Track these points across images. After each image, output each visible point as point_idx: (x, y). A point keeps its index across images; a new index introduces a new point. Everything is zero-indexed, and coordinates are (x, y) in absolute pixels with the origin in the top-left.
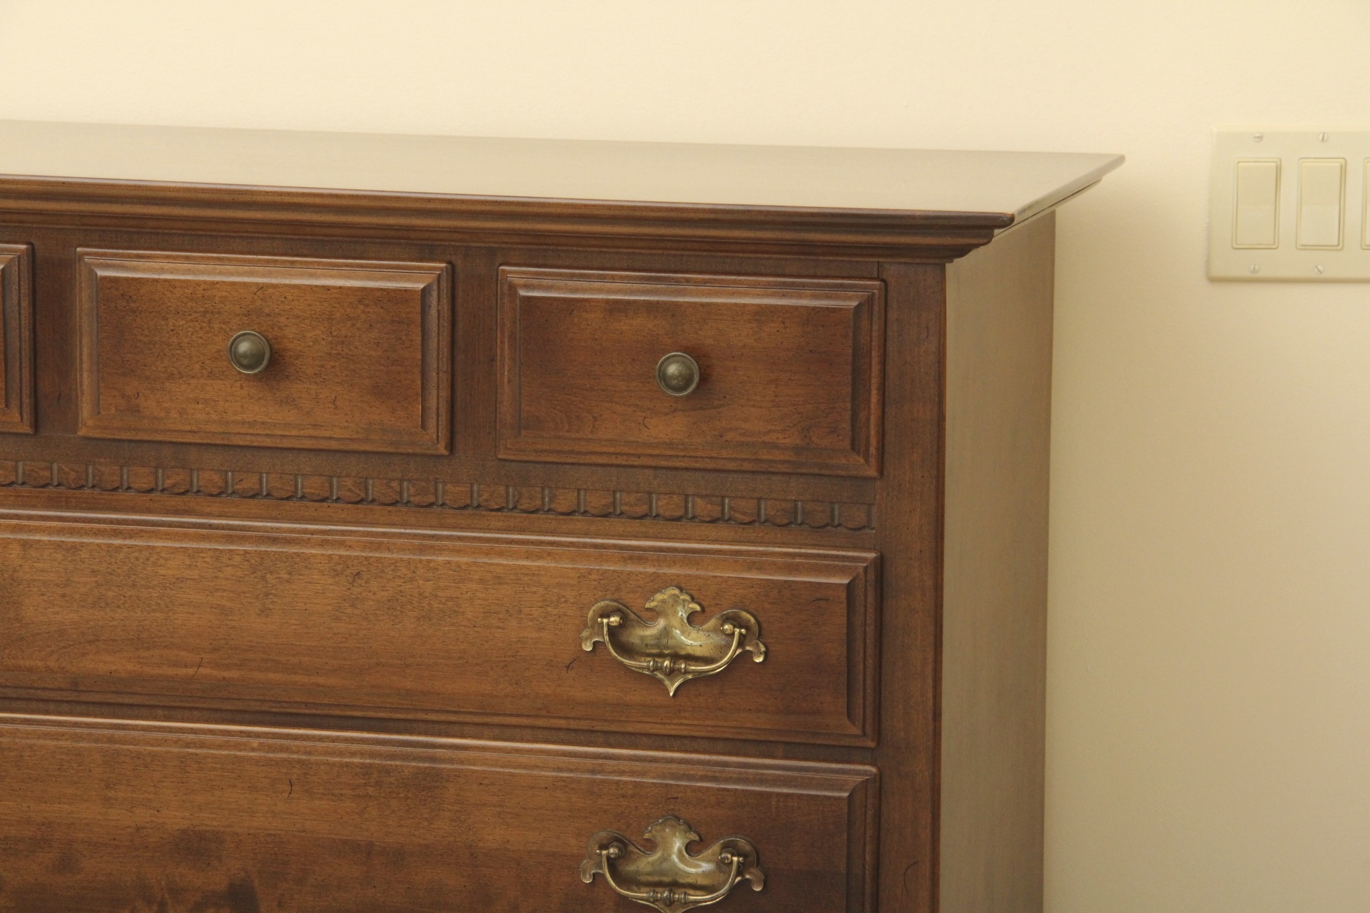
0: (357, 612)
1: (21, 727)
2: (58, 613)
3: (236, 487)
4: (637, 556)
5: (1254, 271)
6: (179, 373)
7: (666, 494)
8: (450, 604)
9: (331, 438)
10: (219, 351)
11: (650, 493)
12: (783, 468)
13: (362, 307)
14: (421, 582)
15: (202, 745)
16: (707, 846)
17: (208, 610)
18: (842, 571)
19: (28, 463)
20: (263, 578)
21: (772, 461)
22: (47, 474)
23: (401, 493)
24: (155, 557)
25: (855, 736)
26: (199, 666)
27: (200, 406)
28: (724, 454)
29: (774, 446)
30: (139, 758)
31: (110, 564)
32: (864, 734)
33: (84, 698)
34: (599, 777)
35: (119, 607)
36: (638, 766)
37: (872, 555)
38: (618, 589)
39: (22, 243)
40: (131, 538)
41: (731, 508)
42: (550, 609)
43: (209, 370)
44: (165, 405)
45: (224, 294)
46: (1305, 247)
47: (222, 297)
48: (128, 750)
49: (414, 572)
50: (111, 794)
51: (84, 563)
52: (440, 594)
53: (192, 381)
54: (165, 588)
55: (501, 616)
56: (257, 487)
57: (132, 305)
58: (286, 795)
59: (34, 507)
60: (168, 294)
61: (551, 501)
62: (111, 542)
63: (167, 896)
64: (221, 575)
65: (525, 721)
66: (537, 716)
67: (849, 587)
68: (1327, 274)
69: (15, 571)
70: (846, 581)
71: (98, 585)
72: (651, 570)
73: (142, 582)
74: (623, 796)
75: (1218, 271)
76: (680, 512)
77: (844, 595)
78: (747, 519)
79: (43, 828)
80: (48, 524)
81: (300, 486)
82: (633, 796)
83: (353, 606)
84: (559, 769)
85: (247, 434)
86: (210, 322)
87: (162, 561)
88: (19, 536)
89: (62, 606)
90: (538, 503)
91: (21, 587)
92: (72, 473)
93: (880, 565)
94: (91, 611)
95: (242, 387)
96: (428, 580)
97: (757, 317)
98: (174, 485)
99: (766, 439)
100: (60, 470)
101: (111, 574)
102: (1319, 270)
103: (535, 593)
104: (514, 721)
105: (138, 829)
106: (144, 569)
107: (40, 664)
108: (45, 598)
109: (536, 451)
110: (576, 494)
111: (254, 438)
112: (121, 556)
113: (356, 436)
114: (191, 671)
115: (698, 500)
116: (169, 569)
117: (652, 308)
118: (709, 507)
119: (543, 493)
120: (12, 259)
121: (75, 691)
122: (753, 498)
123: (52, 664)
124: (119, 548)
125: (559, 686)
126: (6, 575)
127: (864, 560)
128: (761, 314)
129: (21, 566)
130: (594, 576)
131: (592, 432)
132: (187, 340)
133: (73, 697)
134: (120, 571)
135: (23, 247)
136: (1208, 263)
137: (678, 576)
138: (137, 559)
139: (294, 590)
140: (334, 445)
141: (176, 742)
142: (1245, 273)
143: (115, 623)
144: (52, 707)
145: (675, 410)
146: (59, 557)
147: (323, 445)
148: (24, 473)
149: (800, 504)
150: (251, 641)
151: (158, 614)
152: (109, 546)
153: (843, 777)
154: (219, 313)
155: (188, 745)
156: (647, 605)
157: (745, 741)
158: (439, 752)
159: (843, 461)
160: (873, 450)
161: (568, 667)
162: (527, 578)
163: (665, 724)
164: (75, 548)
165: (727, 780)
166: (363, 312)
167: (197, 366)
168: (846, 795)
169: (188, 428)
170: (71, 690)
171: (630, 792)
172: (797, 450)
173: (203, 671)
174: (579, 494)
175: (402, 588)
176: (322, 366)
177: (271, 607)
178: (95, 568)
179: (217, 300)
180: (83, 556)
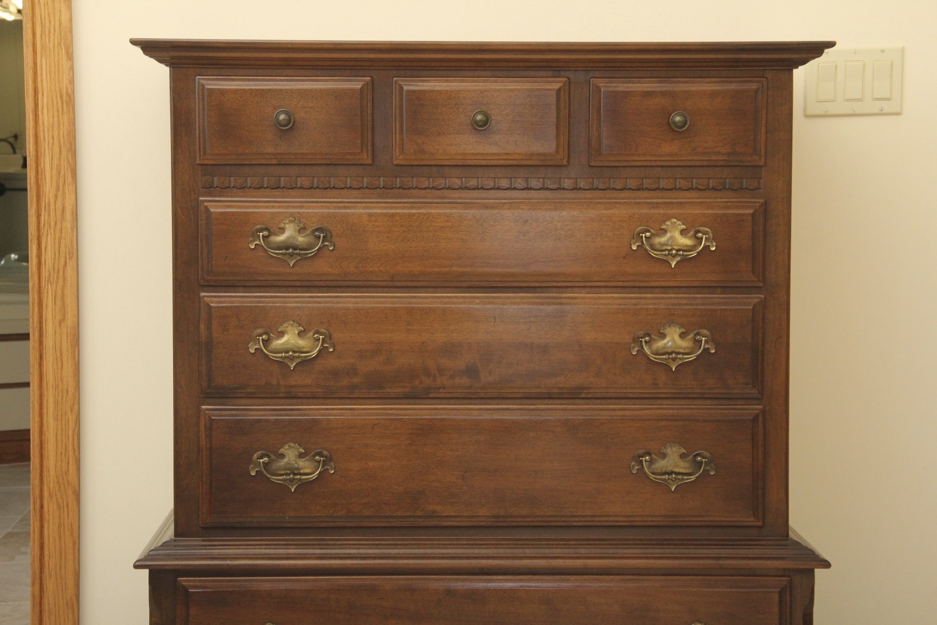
0: (525, 238)
1: (367, 300)
2: (385, 245)
3: (466, 185)
4: (656, 205)
5: (826, 111)
6: (443, 132)
7: (666, 178)
8: (570, 232)
9: (514, 159)
10: (462, 122)
11: (659, 178)
12: (721, 163)
13: (529, 99)
14: (556, 223)
15: (453, 303)
16: (688, 335)
17: (456, 240)
18: (750, 207)
19: (369, 178)
20: (482, 224)
21: (717, 160)
22: (377, 182)
23: (544, 184)
24: (431, 217)
25: (756, 281)
26: (452, 267)
27: (453, 147)
28: (696, 158)
29: (718, 153)
30: (423, 310)
31: (410, 222)
32: (759, 280)
33: (396, 284)
34: (638, 307)
35: (414, 241)
36: (656, 301)
37: (762, 200)
38: (647, 221)
39: (369, 77)
40: (419, 209)
41: (696, 183)
42: (615, 232)
43: (457, 130)
44: (436, 147)
45: (464, 95)
46: (848, 100)
47: (463, 97)
48: (418, 307)
49: (553, 219)
50: (410, 327)
51: (397, 221)
52: (565, 228)
53: (449, 136)
54: (436, 231)
55: (593, 236)
56: (477, 184)
57: (421, 102)
58: (493, 323)
59: (372, 198)
60: (439, 97)
61: (613, 184)
62: (410, 211)
63: (437, 373)
64: (462, 224)
65: (603, 284)
66: (609, 281)
67: (753, 215)
68: (857, 112)
69: (365, 227)
70: (751, 211)
71: (404, 232)
72: (662, 211)
73: (425, 229)
74: (650, 315)
75: (809, 112)
76: (672, 187)
77: (750, 218)
78: (703, 188)
79: (378, 345)
80: (380, 205)
81: (496, 183)
82: (654, 314)
83: (524, 236)
84: (620, 305)
85: (474, 159)
86: (458, 108)
87: (434, 219)
88: (367, 211)
89: (387, 242)
90: (608, 185)
91: (368, 234)
92: (390, 182)
93: (765, 205)
94: (401, 244)
95: (473, 138)
96: (559, 222)
97: (711, 96)
98: (437, 185)
99: (716, 150)
100: (384, 180)
101: (410, 226)
102: (854, 110)
103: (609, 225)
104: (598, 284)
105: (423, 343)
106: (426, 223)
107: (376, 269)
108: (379, 239)
109: (608, 161)
110: (625, 180)
111: (477, 161)
112: (415, 218)
113: (525, 158)
114: (447, 269)
115: (681, 180)
116: (437, 222)
117: (663, 94)
118: (686, 183)
119: (610, 181)
120: (364, 84)
121: (392, 281)
122: (707, 178)
123: (382, 269)
124: (414, 214)
125: (620, 267)
126: (360, 229)
127: (759, 202)
128: (713, 94)
129: (368, 225)
130: (636, 216)
131: (635, 151)
132: (446, 117)
133: (390, 284)
134: (414, 225)
135: (369, 78)
136: (805, 110)
137: (675, 214)
138: (423, 219)
139: (496, 229)
140: (515, 163)
141: (440, 302)
142: (822, 112)
143: (412, 249)
144: (379, 289)
145: (674, 139)
146: (386, 219)
147: (510, 163)
148: (367, 183)
149: (727, 180)
150: (476, 254)
151: (432, 244)
152: (410, 213)
153: (750, 300)
154: (462, 104)
155: (446, 303)
156: (662, 227)
157: (704, 287)
158: (564, 301)
159: (749, 158)
160: (763, 153)
161: (624, 258)
162: (605, 219)
163: (668, 281)
164: (393, 215)
165: (697, 304)
166: (530, 101)
167: (452, 129)
168: (751, 307)
169: (447, 158)
170: (390, 281)
171: (653, 313)
172: (729, 154)
173: (453, 269)
174: (626, 181)
175: (547, 226)
176: (510, 127)
177: (485, 237)
178: (403, 224)
179: (461, 98)
180: (397, 219)
